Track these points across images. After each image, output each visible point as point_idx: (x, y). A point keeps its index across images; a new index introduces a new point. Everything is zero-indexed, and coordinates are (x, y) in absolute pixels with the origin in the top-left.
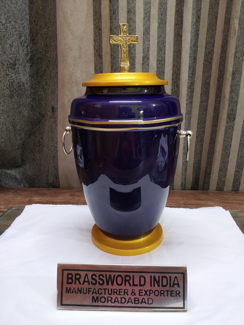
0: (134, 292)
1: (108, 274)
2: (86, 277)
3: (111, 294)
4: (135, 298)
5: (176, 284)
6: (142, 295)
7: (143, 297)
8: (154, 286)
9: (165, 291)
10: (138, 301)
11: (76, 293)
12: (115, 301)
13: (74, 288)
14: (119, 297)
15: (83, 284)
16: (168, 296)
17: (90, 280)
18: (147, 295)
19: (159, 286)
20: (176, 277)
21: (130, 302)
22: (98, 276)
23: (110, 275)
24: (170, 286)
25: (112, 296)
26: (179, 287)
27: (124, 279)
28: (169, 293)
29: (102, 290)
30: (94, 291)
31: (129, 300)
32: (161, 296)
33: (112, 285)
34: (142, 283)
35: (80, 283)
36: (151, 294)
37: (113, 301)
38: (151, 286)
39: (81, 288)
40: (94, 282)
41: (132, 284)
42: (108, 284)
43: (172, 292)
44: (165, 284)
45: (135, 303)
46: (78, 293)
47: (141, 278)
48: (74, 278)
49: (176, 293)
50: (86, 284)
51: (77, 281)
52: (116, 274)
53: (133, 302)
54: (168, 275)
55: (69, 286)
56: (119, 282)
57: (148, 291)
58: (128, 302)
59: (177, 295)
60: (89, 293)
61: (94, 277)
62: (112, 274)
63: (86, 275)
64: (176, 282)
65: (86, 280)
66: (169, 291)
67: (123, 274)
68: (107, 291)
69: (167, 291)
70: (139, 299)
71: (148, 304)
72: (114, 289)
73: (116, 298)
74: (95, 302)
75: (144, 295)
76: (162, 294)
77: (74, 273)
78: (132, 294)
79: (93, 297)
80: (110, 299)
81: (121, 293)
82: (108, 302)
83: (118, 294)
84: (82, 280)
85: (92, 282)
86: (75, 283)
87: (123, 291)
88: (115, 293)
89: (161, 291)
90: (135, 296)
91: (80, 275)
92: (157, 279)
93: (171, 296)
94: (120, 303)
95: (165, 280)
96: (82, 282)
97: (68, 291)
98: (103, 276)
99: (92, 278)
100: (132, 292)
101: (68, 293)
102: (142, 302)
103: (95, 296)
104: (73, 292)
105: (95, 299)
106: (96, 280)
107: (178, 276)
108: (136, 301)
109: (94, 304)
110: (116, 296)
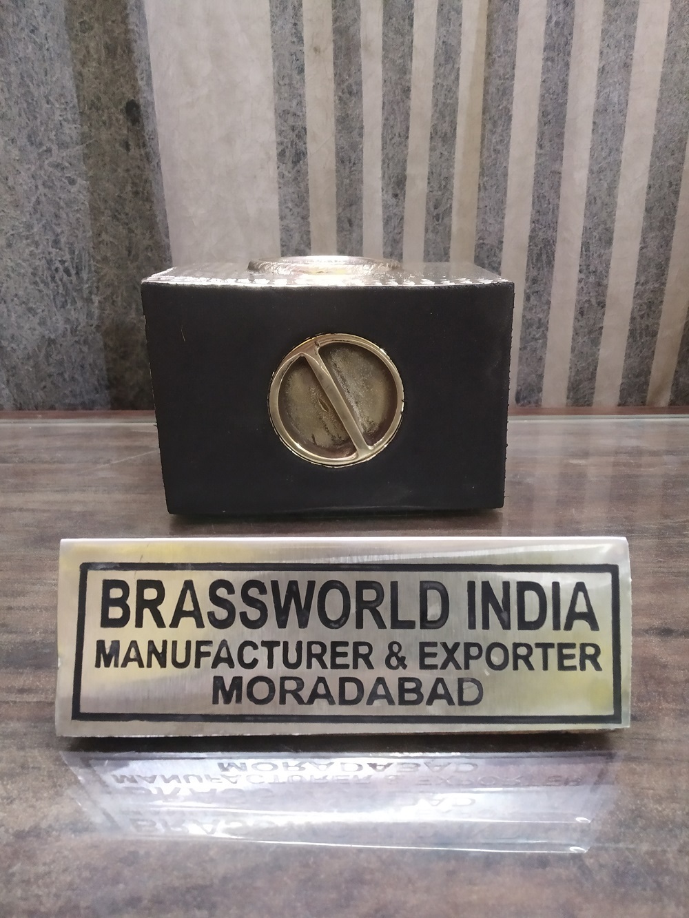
0: (400, 655)
1: (284, 579)
2: (189, 593)
3: (296, 665)
4: (402, 681)
5: (582, 616)
6: (434, 667)
7: (438, 673)
8: (483, 628)
9: (533, 646)
10: (417, 690)
11: (141, 665)
12: (314, 695)
13: (134, 644)
14: (333, 677)
15: (175, 624)
16: (545, 667)
17: (206, 606)
18: (458, 667)
19: (506, 626)
20: (580, 587)
21: (381, 697)
22: (238, 590)
23: (293, 585)
24: (556, 626)
25: (302, 671)
26: (594, 626)
27: (353, 600)
28: (553, 654)
29: (255, 647)
31: (376, 686)
32: (516, 667)
33: (303, 623)
35: (160, 623)
36: (471, 662)
37: (305, 694)
38: (472, 625)
39: (165, 643)
40: (222, 614)
41: (387, 621)
42: (282, 624)
43: (566, 651)
44: (532, 615)
45: (403, 702)
46: (149, 665)
47: (429, 592)
48: (132, 602)
49: (584, 656)
50: (187, 623)
51: (147, 612)
52: (321, 578)
53: (395, 695)
54: (545, 580)
55: (109, 635)
56: (334, 613)
57: (461, 648)
58: (374, 696)
59: (588, 663)
60: (197, 665)
61: (222, 592)
62: (302, 578)
63: (189, 585)
64: (581, 607)
65: (189, 606)
66: (552, 645)
67: (350, 579)
68: (278, 651)
69: (545, 647)
70: (419, 685)
71: (462, 702)
72: (310, 644)
73: (321, 680)
74: (227, 701)
75: (444, 666)
76: (521, 662)
77: (131, 578)
78: (388, 664)
79: (218, 681)
80: (291, 686)
81: (339, 661)
82: (283, 701)
84: (167, 609)
85: (211, 615)
86: (139, 624)
87: (349, 650)
88: (314, 661)
89: (516, 646)
90: (402, 673)
91: (158, 585)
92: (499, 596)
93: (562, 667)
95: (531, 598)
96: (168, 619)
97: (106, 655)
98: (263, 590)
99: (215, 600)
100: (388, 652)
101: (107, 665)
102: (434, 696)
103: (227, 673)
104: (127, 659)
105: (227, 689)
106: (230, 608)
107: (588, 579)
108: (408, 691)
109: (222, 708)
110: (321, 672)
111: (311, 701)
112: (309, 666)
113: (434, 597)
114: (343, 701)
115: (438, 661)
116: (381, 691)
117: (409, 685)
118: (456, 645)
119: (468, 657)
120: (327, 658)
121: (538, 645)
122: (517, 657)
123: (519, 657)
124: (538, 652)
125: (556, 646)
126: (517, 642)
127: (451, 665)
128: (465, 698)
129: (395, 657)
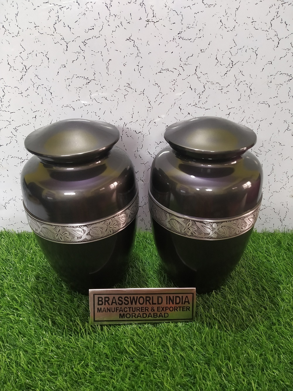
0: (154, 309)
1: (132, 296)
2: (114, 299)
5: (187, 302)
6: (160, 311)
7: (161, 312)
8: (169, 304)
11: (106, 312)
13: (104, 308)
15: (112, 304)
16: (180, 311)
17: (117, 301)
18: (164, 311)
19: (173, 304)
20: (187, 297)
21: (150, 316)
22: (123, 298)
24: (182, 303)
25: (136, 312)
26: (189, 303)
27: (145, 300)
28: (181, 308)
29: (127, 308)
30: (121, 310)
31: (149, 315)
32: (175, 311)
33: (136, 304)
35: (109, 304)
38: (167, 304)
39: (110, 308)
40: (120, 303)
41: (151, 303)
42: (132, 304)
43: (184, 308)
44: (178, 301)
48: (103, 301)
51: (106, 302)
52: (139, 296)
53: (153, 316)
54: (180, 296)
55: (100, 307)
58: (149, 316)
59: (188, 310)
60: (116, 312)
62: (135, 296)
63: (114, 297)
64: (187, 300)
65: (114, 301)
67: (144, 296)
68: (131, 309)
70: (157, 314)
73: (139, 314)
75: (162, 311)
77: (103, 296)
79: (120, 315)
80: (134, 315)
81: (142, 310)
82: (132, 317)
83: (140, 311)
86: (105, 304)
87: (144, 308)
90: (154, 312)
91: (108, 298)
92: (172, 299)
93: (183, 310)
94: (142, 317)
95: (178, 299)
96: (110, 303)
97: (99, 310)
98: (128, 298)
99: (119, 300)
100: (151, 309)
101: (100, 312)
102: (160, 316)
105: (122, 315)
106: (122, 301)
107: (188, 295)
108: (155, 315)
109: (121, 319)
110: (139, 312)
111: (137, 317)
112: (137, 311)
113: (160, 299)
115: (161, 310)
116: (150, 315)
118: (164, 307)
119: (166, 309)
120: (140, 310)
121: (179, 307)
123: (175, 309)
126: (175, 306)
127: (163, 311)
128: (165, 316)
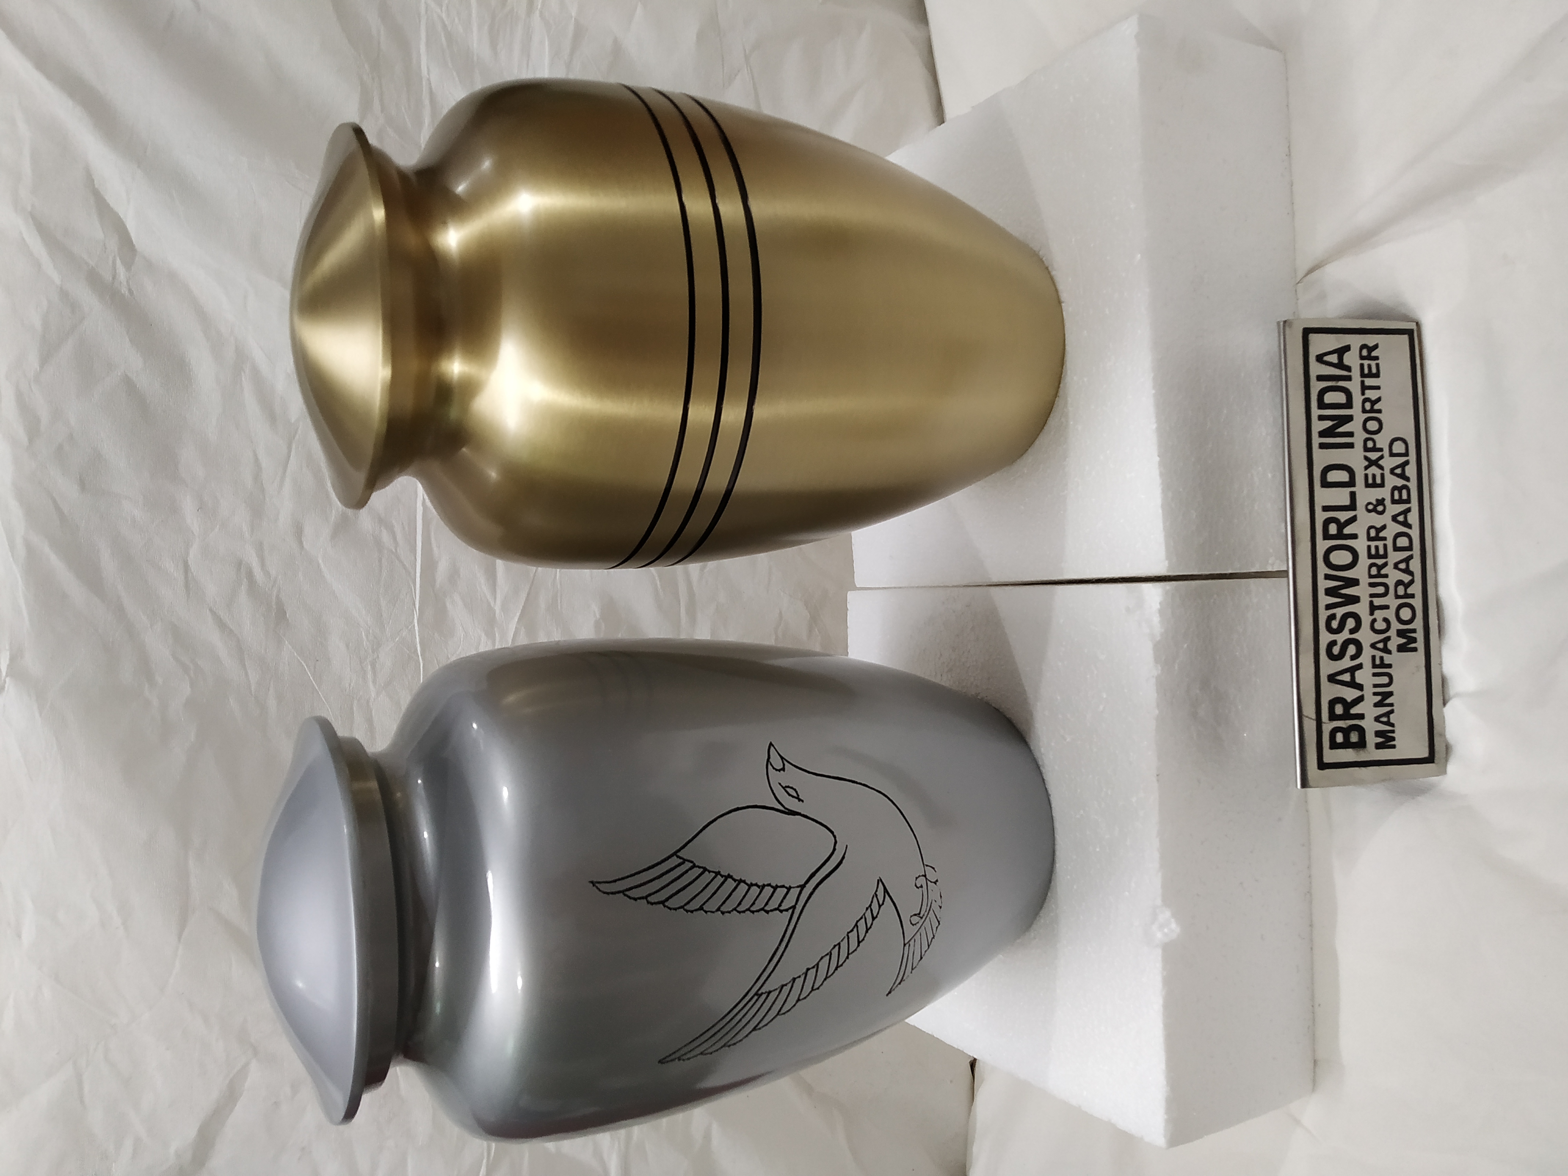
0: (1375, 503)
1: (1324, 600)
2: (1339, 678)
3: (1386, 586)
4: (1394, 502)
5: (1341, 358)
6: (1382, 476)
7: (1387, 472)
9: (1363, 397)
10: (1400, 489)
11: (1392, 712)
12: (1407, 571)
13: (1377, 719)
14: (1394, 557)
15: (1360, 687)
16: (1378, 388)
17: (1346, 663)
18: (1382, 457)
19: (1349, 419)
20: (1320, 358)
21: (1406, 518)
22: (1333, 637)
23: (1329, 592)
24: (1349, 378)
25: (1391, 582)
26: (1347, 348)
27: (1337, 542)
28: (1369, 382)
29: (1374, 621)
30: (1381, 645)
31: (1399, 522)
32: (1379, 411)
33: (1355, 582)
34: (1343, 476)
35: (1360, 699)
36: (1378, 446)
37: (1406, 578)
38: (1351, 446)
39: (1375, 694)
40: (1352, 650)
41: (1349, 514)
42: (1355, 600)
44: (1341, 398)
45: (1408, 501)
46: (1392, 705)
47: (1327, 481)
48: (1346, 724)
49: (1369, 357)
50: (1361, 677)
51: (1353, 711)
53: (1406, 506)
54: (1316, 386)
55: (1371, 740)
57: (1369, 455)
58: (1406, 524)
59: (1374, 354)
60: (1389, 666)
61: (1336, 650)
63: (1332, 678)
64: (1334, 358)
65: (1347, 677)
66: (1363, 382)
67: (1322, 545)
68: (1377, 602)
69: (1364, 388)
70: (1395, 488)
71: (1406, 454)
72: (1371, 576)
73: (1396, 566)
74: (1414, 640)
75: (1382, 468)
76: (1376, 407)
77: (1328, 727)
78: (1381, 513)
79: (1401, 648)
82: (1412, 596)
83: (1384, 561)
84: (1350, 694)
85: (1353, 658)
86: (1361, 716)
87: (1373, 544)
88: (1383, 572)
89: (1364, 411)
90: (1388, 502)
91: (1332, 703)
92: (1329, 423)
93: (1377, 375)
94: (1408, 553)
95: (1329, 398)
96: (1356, 693)
97: (1386, 740)
98: (1332, 617)
99: (1341, 656)
100: (1373, 514)
101: (1393, 739)
102: (1403, 476)
103: (1396, 641)
104: (1388, 723)
105: (1404, 641)
106: (1347, 642)
107: (1314, 352)
108: (1400, 496)
109: (1420, 644)
110: (1391, 566)
111: (1411, 573)
112: (1386, 576)
113: (1333, 477)
114: (1410, 548)
115: (1378, 472)
116: (1401, 518)
117: (1396, 497)
118: (1366, 458)
119: (1375, 449)
121: (1363, 394)
122: (1372, 410)
123: (1372, 408)
124: (1370, 394)
125: (1363, 379)
126: (1361, 409)
127: (1381, 462)
128: (1403, 451)
129: (1377, 507)
